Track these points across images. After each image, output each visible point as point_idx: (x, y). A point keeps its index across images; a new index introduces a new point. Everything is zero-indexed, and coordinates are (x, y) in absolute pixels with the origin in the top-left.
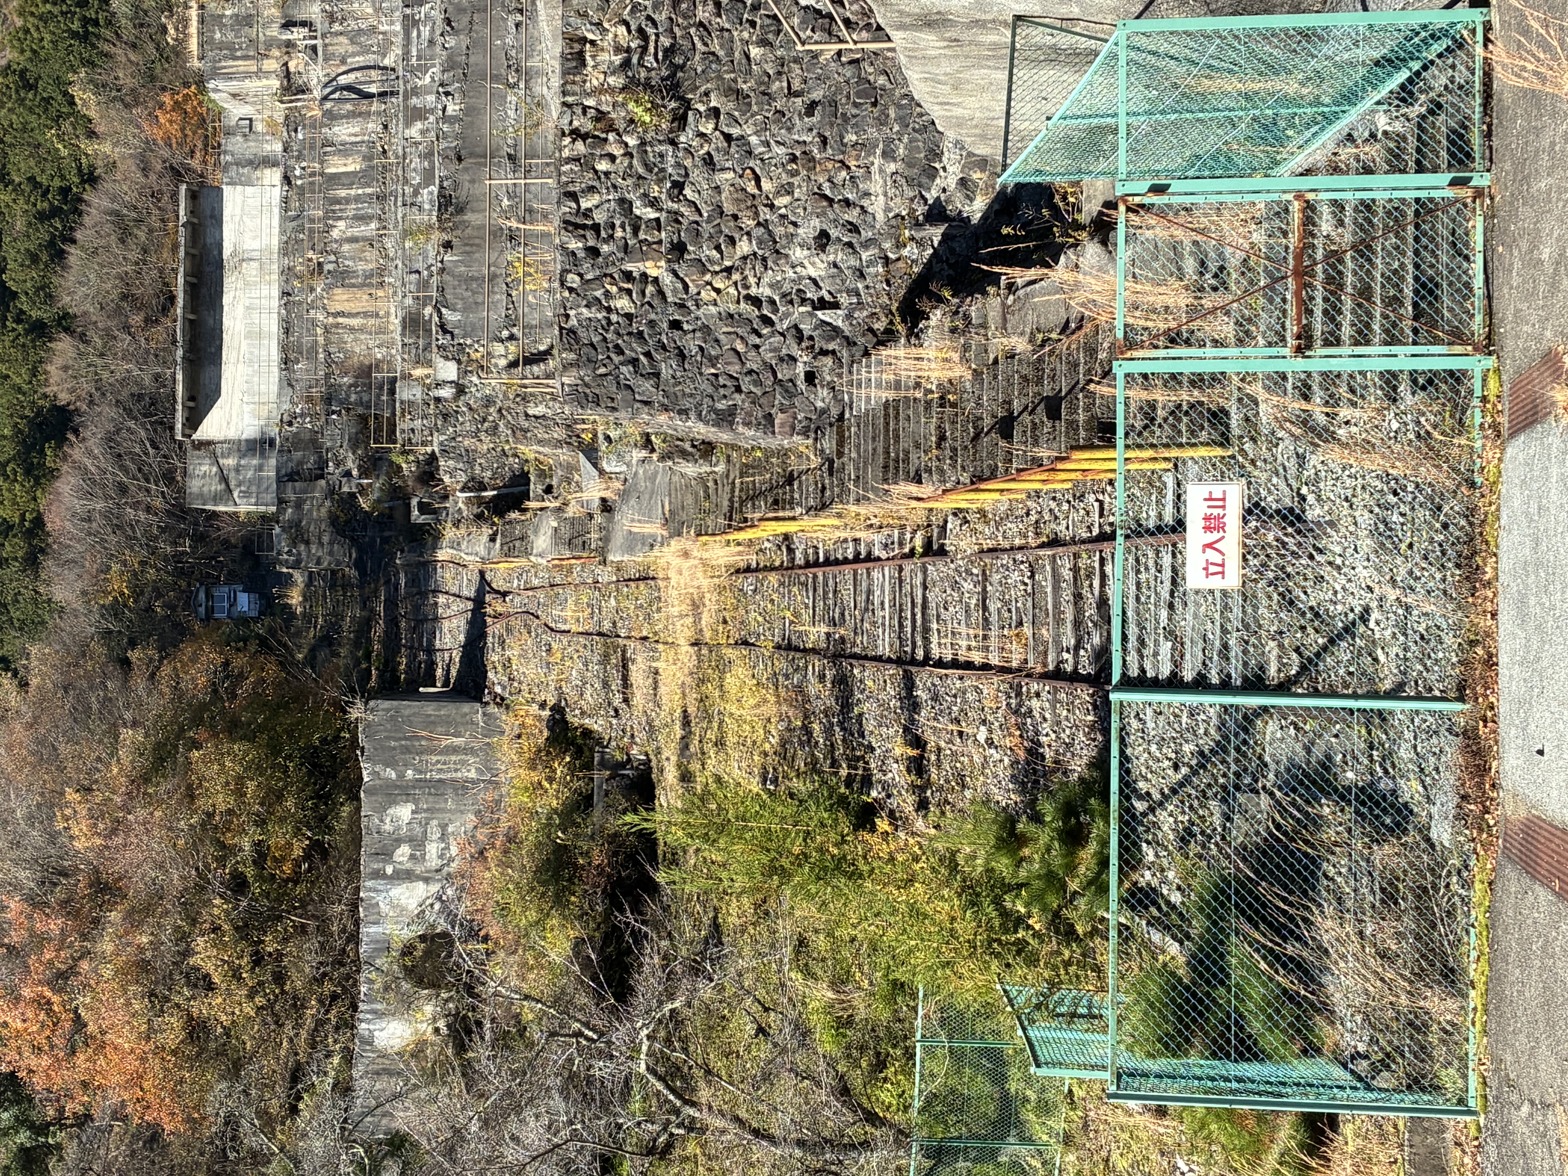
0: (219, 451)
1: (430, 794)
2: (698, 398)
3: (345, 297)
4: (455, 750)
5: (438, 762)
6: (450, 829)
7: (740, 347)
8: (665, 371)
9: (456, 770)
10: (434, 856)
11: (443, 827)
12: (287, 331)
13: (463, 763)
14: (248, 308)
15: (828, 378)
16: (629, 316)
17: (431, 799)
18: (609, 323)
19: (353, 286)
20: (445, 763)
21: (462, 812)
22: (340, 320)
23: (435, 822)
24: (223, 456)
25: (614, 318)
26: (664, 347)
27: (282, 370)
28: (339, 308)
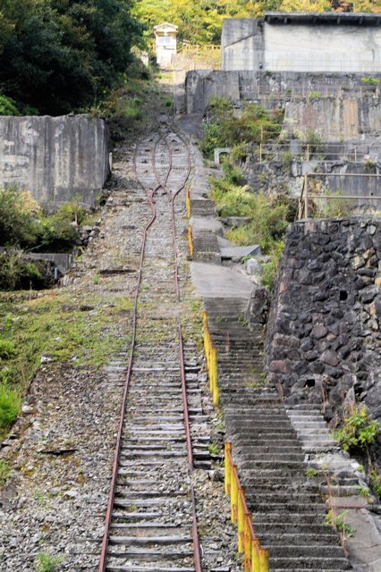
0: (257, 37)
1: (45, 158)
2: (296, 311)
3: (352, 110)
4: (72, 173)
5: (65, 162)
6: (24, 170)
7: (329, 337)
8: (312, 289)
9: (60, 173)
10: (7, 161)
11: (25, 166)
12: (330, 77)
13: (65, 178)
14: (344, 54)
15: (310, 395)
16: (348, 264)
17: (43, 158)
18: (345, 253)
19: (359, 115)
20: (64, 166)
21: (34, 177)
22: (338, 107)
23: (28, 160)
24: (254, 40)
25: (348, 256)
26: (328, 288)
27: (307, 73)
28: (345, 107)
